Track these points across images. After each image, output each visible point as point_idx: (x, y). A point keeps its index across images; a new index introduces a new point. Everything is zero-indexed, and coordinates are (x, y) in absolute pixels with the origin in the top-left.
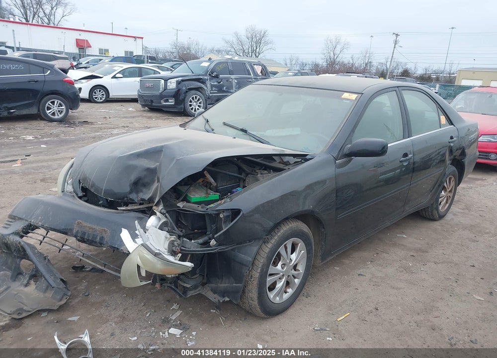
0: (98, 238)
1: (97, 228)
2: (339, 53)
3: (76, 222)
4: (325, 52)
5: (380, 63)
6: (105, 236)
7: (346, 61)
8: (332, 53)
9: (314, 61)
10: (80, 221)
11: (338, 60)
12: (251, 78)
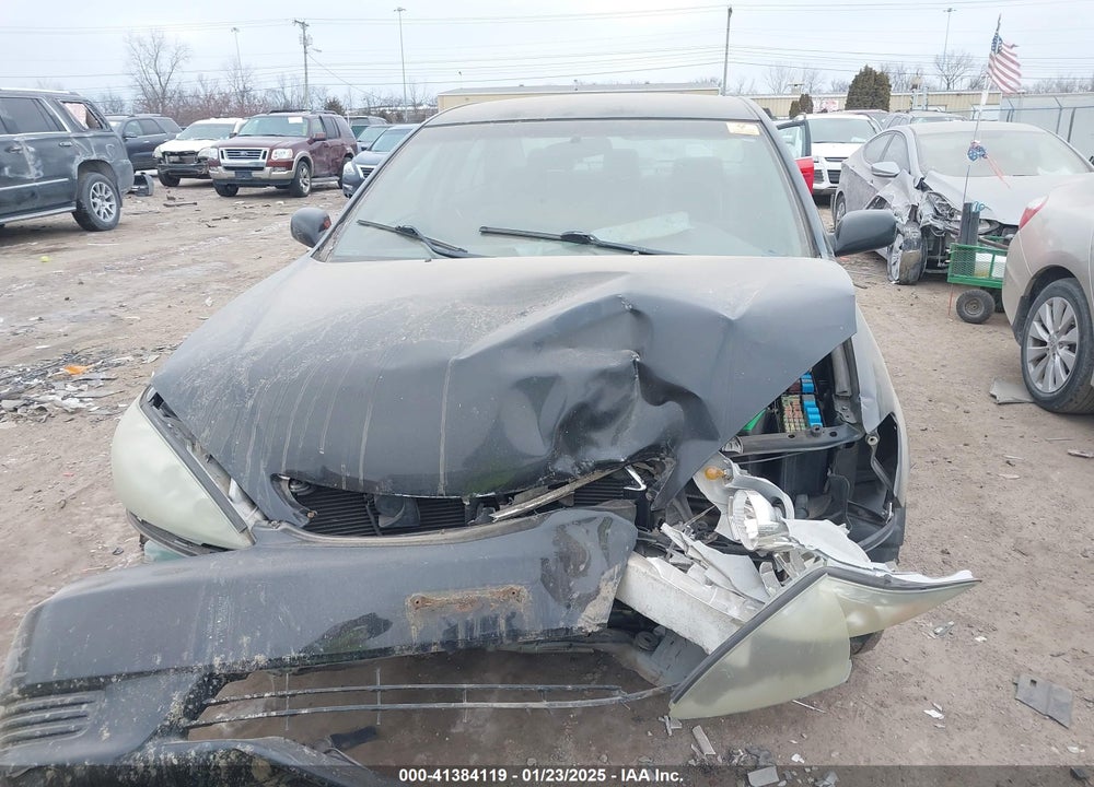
0: (502, 622)
1: (487, 593)
2: (169, 70)
3: (408, 603)
4: (134, 69)
5: (268, 90)
6: (520, 607)
7: (188, 90)
8: (151, 71)
9: (107, 93)
10: (421, 594)
11: (171, 87)
12: (68, 138)
